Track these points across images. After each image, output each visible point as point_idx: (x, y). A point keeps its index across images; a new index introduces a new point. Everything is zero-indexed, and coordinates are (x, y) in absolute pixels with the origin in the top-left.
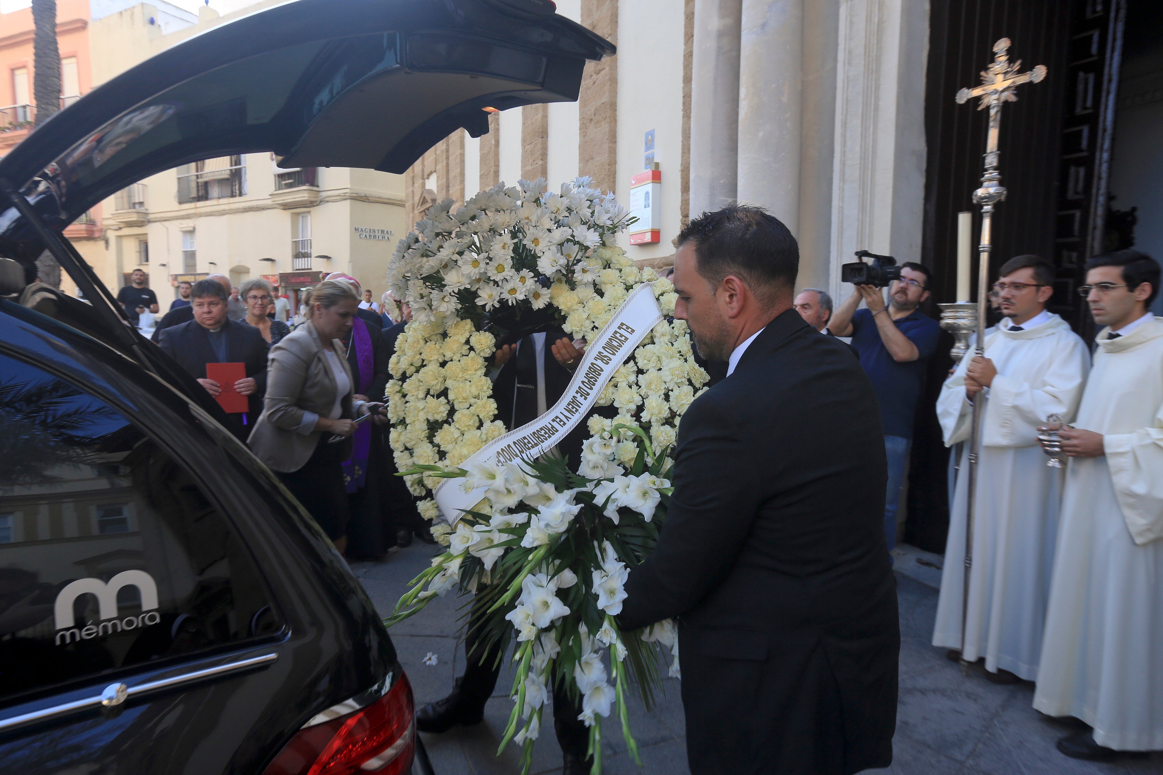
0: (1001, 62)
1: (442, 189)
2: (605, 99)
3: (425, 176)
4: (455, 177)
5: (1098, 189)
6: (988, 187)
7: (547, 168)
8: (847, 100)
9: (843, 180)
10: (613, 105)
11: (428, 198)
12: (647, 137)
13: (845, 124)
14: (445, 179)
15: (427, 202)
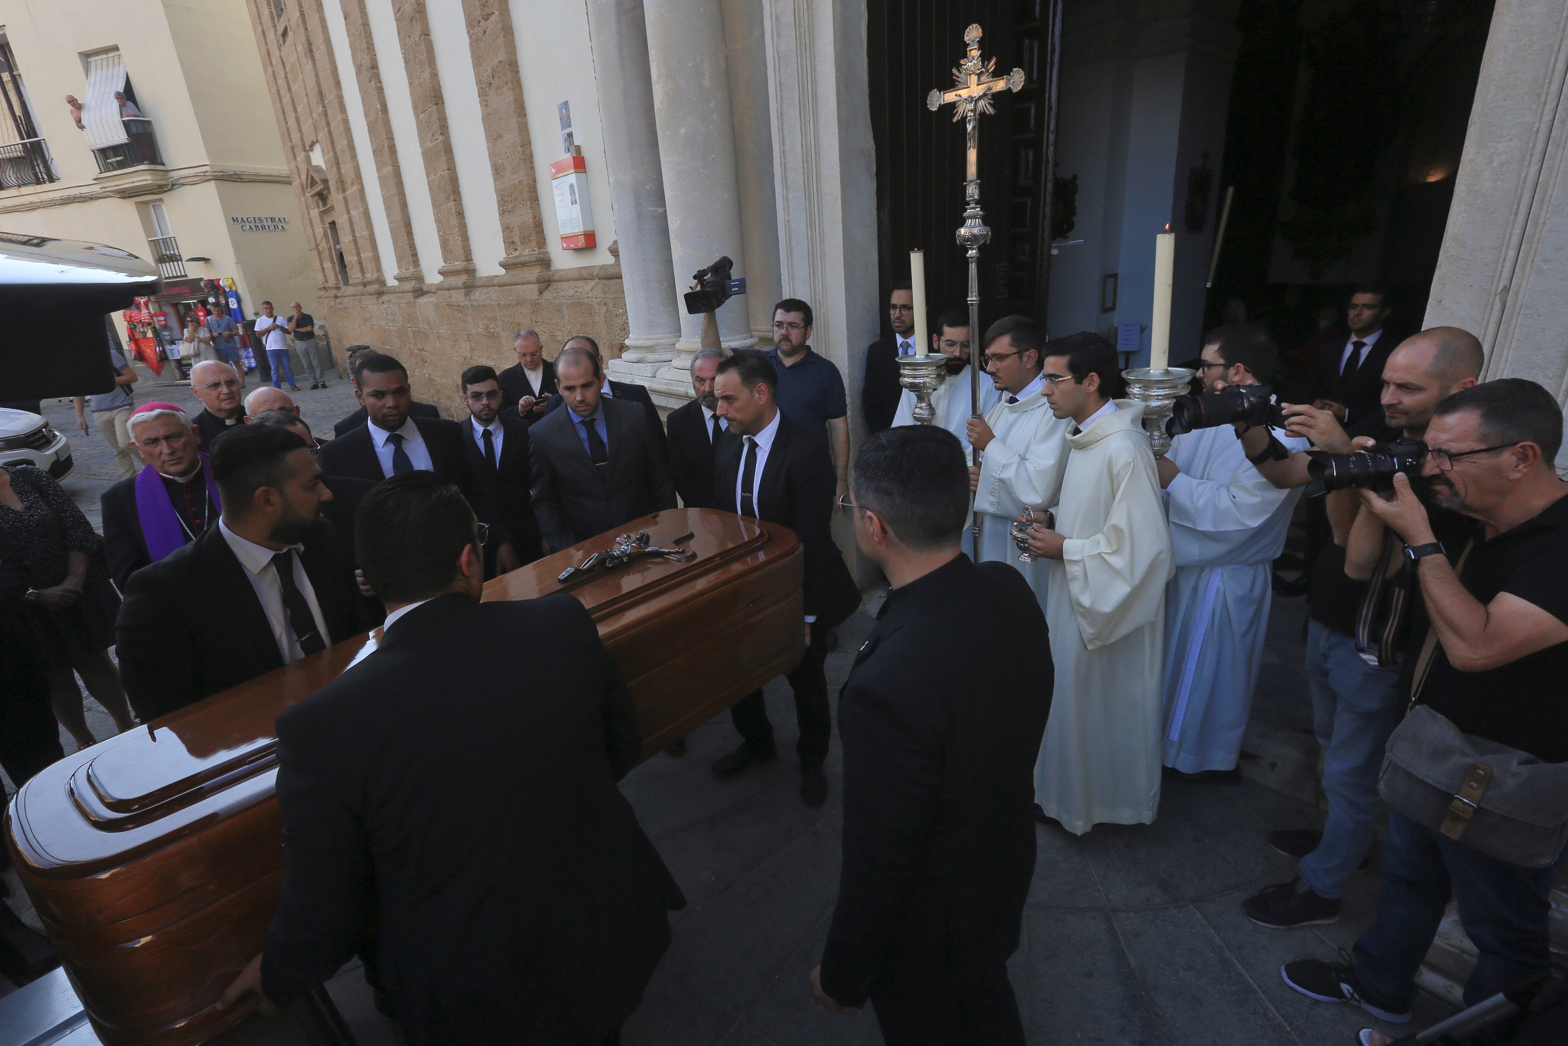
1: (332, 167)
2: (502, 56)
3: (308, 148)
4: (343, 151)
5: (1046, 176)
7: (450, 144)
8: (781, 83)
9: (786, 187)
10: (513, 66)
11: (317, 178)
12: (561, 112)
13: (781, 116)
14: (331, 153)
15: (317, 183)
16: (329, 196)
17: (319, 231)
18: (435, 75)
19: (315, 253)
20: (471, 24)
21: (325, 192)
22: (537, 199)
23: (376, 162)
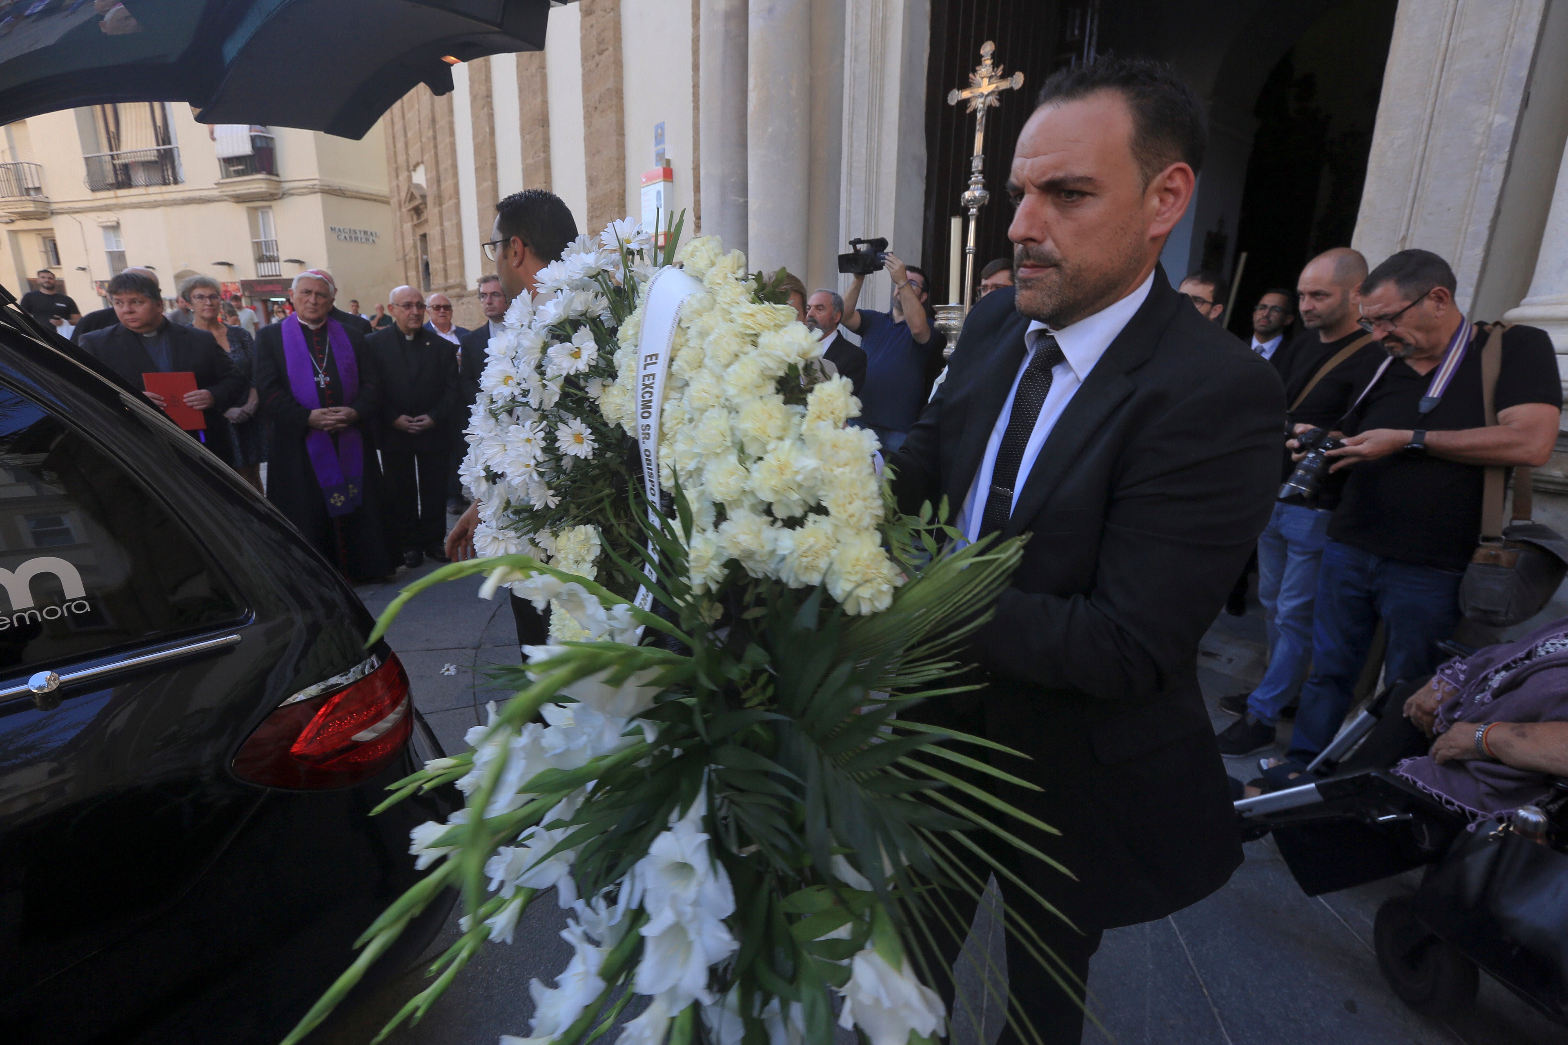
0: (986, 66)
1: (432, 184)
2: (610, 84)
3: (411, 168)
4: (446, 169)
6: (974, 190)
7: (550, 159)
8: (853, 98)
9: (850, 182)
10: (619, 93)
11: (417, 194)
12: (656, 131)
13: (851, 125)
14: (434, 172)
15: (416, 198)
16: (425, 211)
17: (409, 242)
18: (545, 102)
19: (402, 263)
20: (586, 57)
21: (421, 207)
22: (624, 206)
23: (477, 178)
